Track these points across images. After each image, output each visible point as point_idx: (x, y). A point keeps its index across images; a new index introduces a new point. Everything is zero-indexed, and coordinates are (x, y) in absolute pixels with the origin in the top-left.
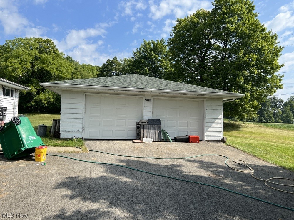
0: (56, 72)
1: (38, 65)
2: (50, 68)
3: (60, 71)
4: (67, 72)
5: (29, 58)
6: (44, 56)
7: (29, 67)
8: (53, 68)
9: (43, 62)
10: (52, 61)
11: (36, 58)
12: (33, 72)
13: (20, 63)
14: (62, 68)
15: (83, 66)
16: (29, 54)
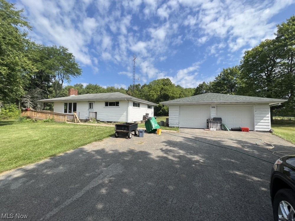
0: (172, 95)
1: (163, 92)
3: (173, 94)
4: (177, 94)
5: (159, 89)
6: (166, 87)
7: (159, 94)
8: (170, 93)
9: (165, 90)
10: (169, 89)
11: (162, 89)
12: (161, 96)
13: (155, 92)
14: (174, 92)
15: (186, 89)
16: (159, 87)
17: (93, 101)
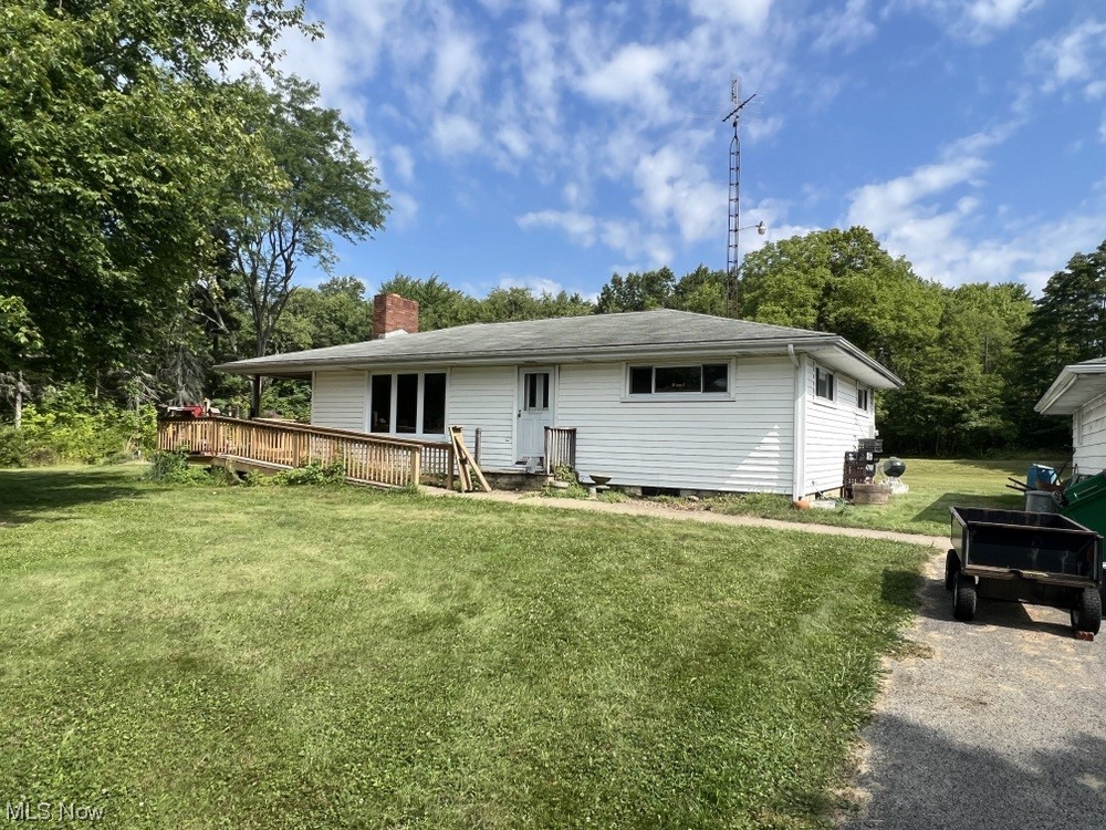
0: (892, 325)
2: (874, 314)
3: (901, 319)
4: (925, 318)
5: (811, 294)
6: (852, 280)
8: (880, 314)
9: (848, 298)
10: (875, 291)
11: (828, 290)
14: (907, 308)
16: (809, 283)
17: (554, 364)
